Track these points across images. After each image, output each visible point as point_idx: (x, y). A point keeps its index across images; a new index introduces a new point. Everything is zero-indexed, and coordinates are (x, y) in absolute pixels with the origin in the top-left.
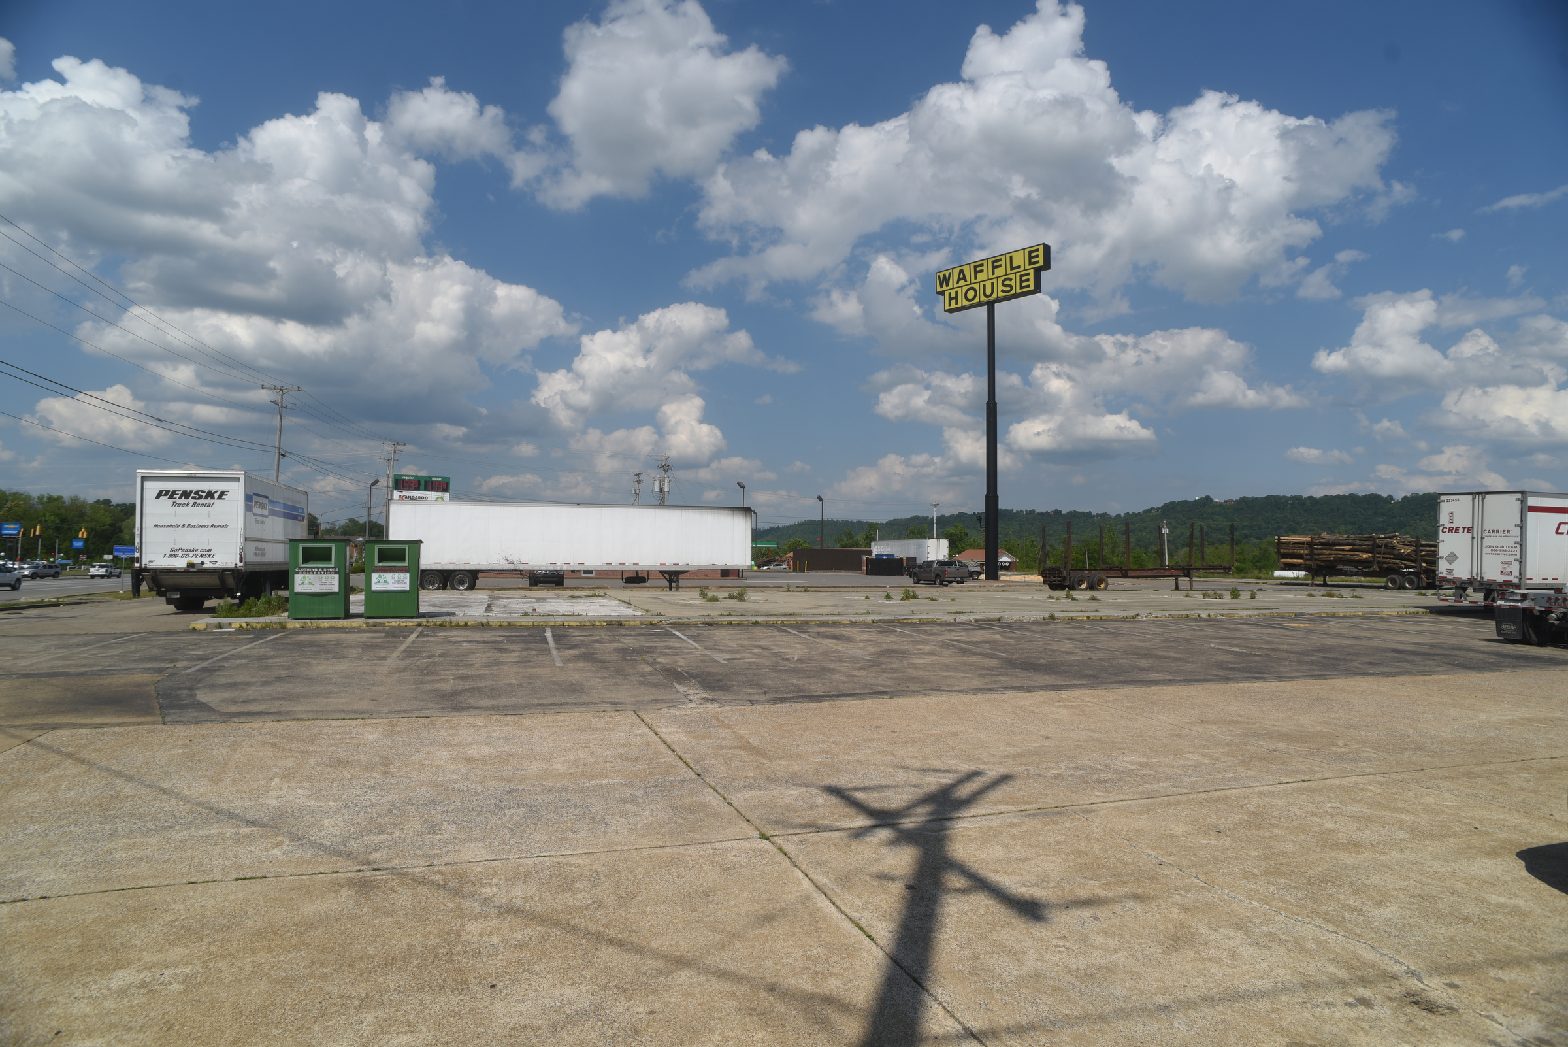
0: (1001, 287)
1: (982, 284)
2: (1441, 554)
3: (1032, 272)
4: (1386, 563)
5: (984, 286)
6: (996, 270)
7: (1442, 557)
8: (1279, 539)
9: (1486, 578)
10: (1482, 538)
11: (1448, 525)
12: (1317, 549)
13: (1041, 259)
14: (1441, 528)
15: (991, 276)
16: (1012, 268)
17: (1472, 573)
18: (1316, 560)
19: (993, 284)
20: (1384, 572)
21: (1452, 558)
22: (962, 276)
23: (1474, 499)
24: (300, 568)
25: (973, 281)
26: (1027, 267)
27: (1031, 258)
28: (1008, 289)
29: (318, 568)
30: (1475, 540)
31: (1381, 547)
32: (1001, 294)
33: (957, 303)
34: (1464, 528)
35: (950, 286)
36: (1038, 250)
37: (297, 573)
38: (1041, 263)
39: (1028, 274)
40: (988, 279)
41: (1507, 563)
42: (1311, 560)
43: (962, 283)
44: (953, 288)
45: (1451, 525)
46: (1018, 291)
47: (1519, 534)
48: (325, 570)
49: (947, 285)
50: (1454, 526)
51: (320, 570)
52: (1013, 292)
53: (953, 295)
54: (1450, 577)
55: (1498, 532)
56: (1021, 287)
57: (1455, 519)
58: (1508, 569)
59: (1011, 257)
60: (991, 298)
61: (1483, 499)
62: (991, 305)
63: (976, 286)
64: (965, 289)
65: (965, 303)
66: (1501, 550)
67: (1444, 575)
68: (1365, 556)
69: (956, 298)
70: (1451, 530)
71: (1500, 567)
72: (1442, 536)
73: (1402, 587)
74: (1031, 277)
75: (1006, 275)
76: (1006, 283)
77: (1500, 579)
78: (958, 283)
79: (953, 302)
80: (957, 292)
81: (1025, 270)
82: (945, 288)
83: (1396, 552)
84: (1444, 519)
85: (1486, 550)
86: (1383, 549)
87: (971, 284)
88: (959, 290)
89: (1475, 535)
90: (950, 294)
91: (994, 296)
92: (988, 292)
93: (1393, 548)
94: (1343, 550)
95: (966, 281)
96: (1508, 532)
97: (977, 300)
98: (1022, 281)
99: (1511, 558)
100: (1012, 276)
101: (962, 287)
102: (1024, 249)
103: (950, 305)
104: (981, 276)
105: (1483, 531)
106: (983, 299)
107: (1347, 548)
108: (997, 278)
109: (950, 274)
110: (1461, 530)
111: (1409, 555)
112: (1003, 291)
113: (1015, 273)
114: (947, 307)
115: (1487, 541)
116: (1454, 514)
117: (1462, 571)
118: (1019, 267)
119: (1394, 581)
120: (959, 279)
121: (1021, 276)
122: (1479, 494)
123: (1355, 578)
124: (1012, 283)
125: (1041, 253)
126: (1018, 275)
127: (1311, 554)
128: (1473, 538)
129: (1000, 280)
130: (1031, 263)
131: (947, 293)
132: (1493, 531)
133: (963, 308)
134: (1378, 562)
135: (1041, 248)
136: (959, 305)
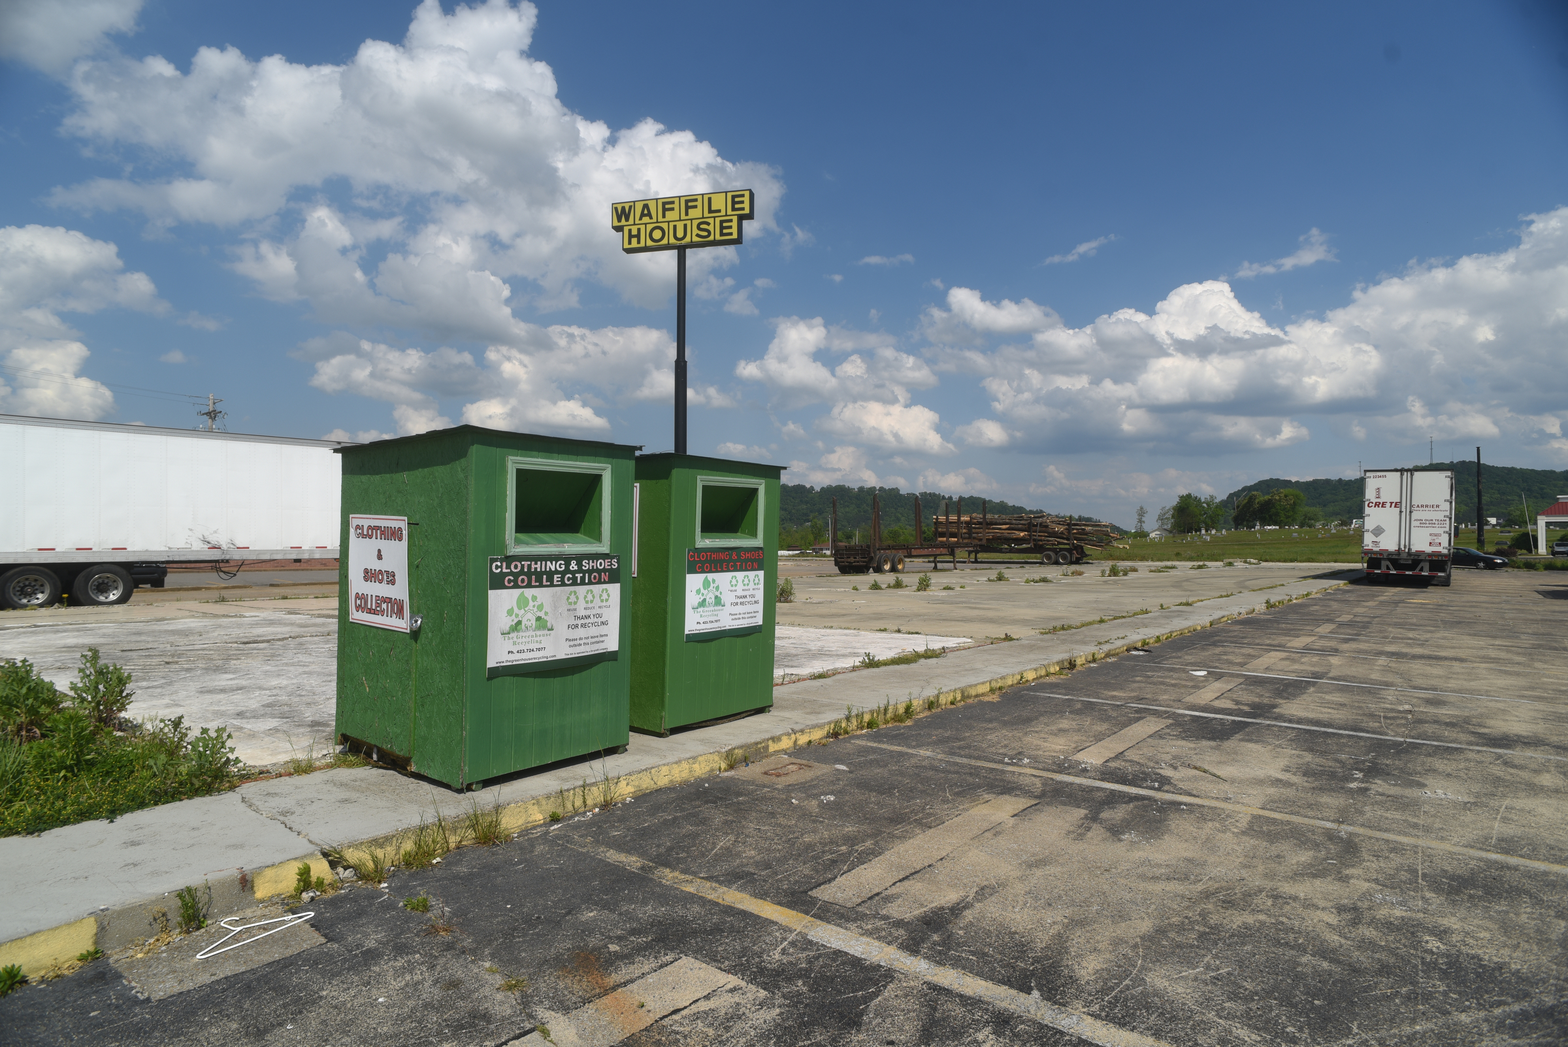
0: (695, 231)
1: (672, 225)
2: (1366, 528)
3: (735, 219)
4: (1041, 540)
5: (675, 227)
6: (690, 211)
7: (1368, 531)
8: (937, 519)
9: (1414, 549)
10: (1411, 512)
11: (1374, 500)
12: (975, 528)
13: (746, 205)
14: (1367, 503)
15: (683, 217)
16: (710, 211)
17: (1399, 545)
18: (974, 538)
19: (685, 226)
20: (1038, 549)
21: (1378, 531)
22: (646, 212)
23: (1402, 475)
24: (509, 559)
25: (660, 219)
26: (730, 212)
27: (734, 203)
28: (705, 234)
29: (567, 559)
30: (1403, 514)
31: (1036, 526)
32: (696, 239)
33: (639, 242)
34: (1391, 503)
35: (631, 221)
36: (743, 196)
37: (498, 583)
38: (747, 211)
39: (731, 221)
40: (680, 220)
41: (1436, 535)
42: (969, 538)
43: (646, 219)
44: (635, 224)
45: (1378, 500)
46: (718, 237)
47: (1448, 509)
48: (586, 565)
49: (627, 220)
50: (1381, 501)
51: (573, 566)
52: (711, 238)
53: (634, 232)
54: (1377, 549)
55: (1427, 506)
56: (722, 234)
57: (1381, 495)
58: (1437, 541)
59: (710, 199)
60: (683, 242)
61: (1412, 475)
62: (682, 250)
63: (665, 226)
64: (650, 227)
65: (650, 243)
66: (1431, 523)
67: (1370, 547)
68: (1022, 534)
69: (638, 236)
70: (1377, 505)
71: (1429, 539)
72: (1367, 510)
73: (1057, 563)
74: (734, 224)
75: (703, 218)
76: (702, 226)
77: (1429, 549)
78: (640, 219)
79: (634, 240)
80: (639, 230)
81: (726, 215)
82: (623, 222)
83: (1051, 531)
84: (1370, 494)
85: (1414, 523)
86: (1038, 528)
87: (657, 222)
88: (642, 227)
89: (1403, 509)
90: (630, 231)
91: (688, 239)
92: (680, 234)
93: (1047, 526)
94: (1000, 529)
95: (651, 218)
96: (1438, 506)
97: (665, 242)
98: (722, 228)
99: (1441, 531)
100: (711, 221)
101: (646, 224)
102: (726, 192)
103: (630, 243)
104: (670, 215)
105: (1411, 506)
106: (672, 241)
107: (1004, 527)
108: (691, 220)
109: (630, 207)
110: (1388, 505)
111: (1062, 533)
112: (698, 235)
113: (714, 217)
114: (626, 246)
115: (1415, 515)
116: (1381, 490)
117: (1389, 543)
118: (719, 211)
119: (1049, 557)
120: (642, 215)
121: (722, 222)
122: (1407, 470)
123: (1008, 555)
124: (711, 228)
125: (746, 199)
126: (718, 220)
127: (970, 533)
128: (1401, 512)
129: (695, 223)
130: (734, 209)
131: (626, 229)
132: (1422, 506)
133: (646, 249)
134: (1034, 540)
135: (747, 194)
136: (642, 244)
